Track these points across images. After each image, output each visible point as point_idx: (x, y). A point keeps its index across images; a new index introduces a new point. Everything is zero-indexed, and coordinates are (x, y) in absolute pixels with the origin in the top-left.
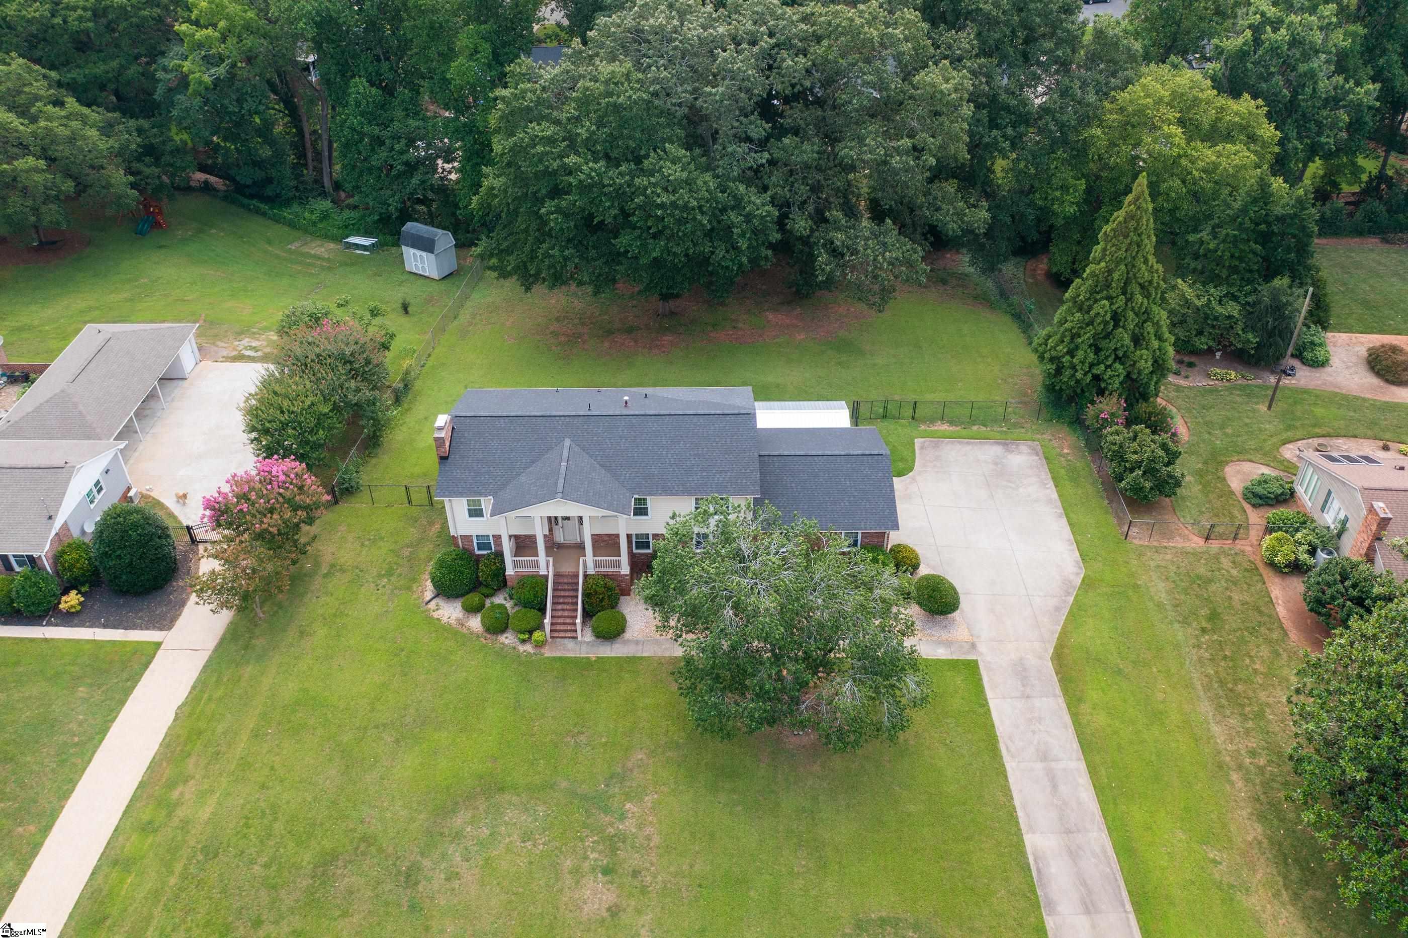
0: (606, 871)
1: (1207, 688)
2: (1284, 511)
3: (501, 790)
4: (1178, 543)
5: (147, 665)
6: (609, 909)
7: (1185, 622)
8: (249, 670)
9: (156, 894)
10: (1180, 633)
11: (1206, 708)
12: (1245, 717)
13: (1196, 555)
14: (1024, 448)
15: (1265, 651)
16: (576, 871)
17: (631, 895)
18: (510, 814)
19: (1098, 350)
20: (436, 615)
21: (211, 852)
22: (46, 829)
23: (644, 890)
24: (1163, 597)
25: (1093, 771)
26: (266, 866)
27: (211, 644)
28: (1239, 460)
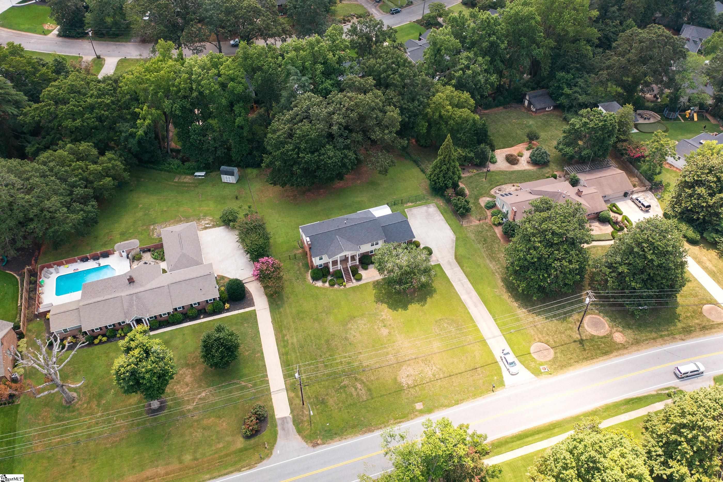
0: (384, 326)
1: (487, 257)
2: (494, 210)
3: (354, 318)
4: (473, 224)
5: (256, 315)
6: (388, 333)
7: (479, 243)
8: (281, 310)
10: (479, 246)
11: (488, 261)
12: (496, 261)
13: (477, 226)
14: (431, 205)
15: (497, 246)
16: (378, 328)
17: (391, 329)
18: (359, 322)
19: (444, 177)
20: (316, 285)
21: (302, 347)
22: (262, 353)
23: (393, 328)
24: (473, 238)
25: (469, 280)
26: (315, 346)
27: (267, 306)
28: (482, 197)
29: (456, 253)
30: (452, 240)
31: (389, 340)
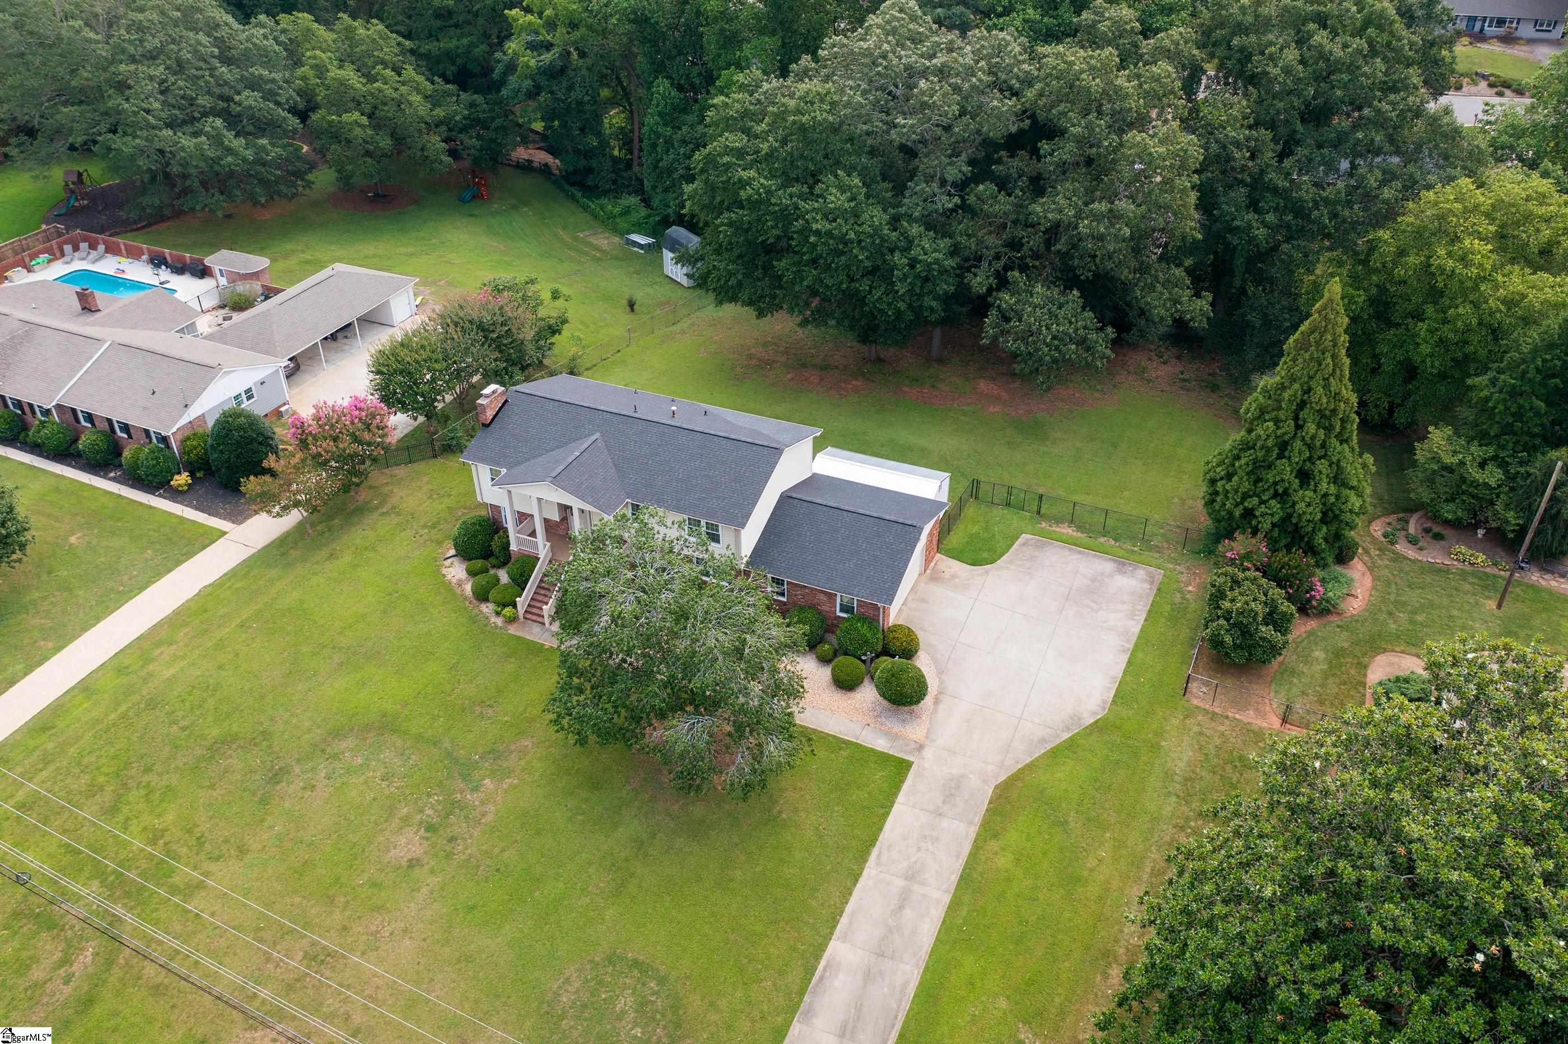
0: (431, 828)
1: (1158, 873)
3: (394, 731)
4: (1249, 717)
5: (204, 548)
6: (410, 860)
7: (1186, 799)
8: (273, 573)
9: (97, 721)
10: (1169, 808)
14: (1141, 573)
16: (406, 820)
17: (436, 855)
18: (387, 755)
19: (1255, 480)
20: (444, 571)
21: (152, 704)
22: (59, 648)
23: (449, 856)
24: (1180, 767)
25: (953, 907)
26: (184, 729)
27: (261, 544)
28: (1403, 652)
29: (1030, 767)
30: (1076, 718)
31: (375, 885)
